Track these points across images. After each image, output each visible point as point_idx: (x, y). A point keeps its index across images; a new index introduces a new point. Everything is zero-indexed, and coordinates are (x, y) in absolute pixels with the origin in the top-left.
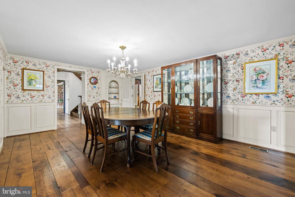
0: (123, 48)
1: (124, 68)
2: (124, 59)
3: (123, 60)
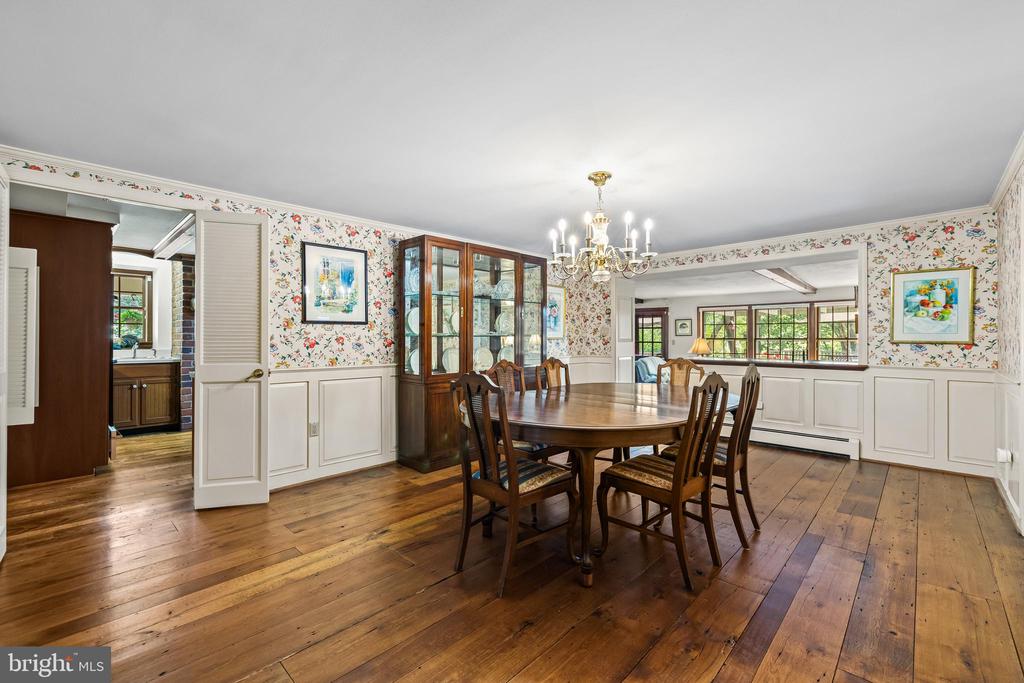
0: (599, 178)
2: (604, 217)
3: (601, 220)
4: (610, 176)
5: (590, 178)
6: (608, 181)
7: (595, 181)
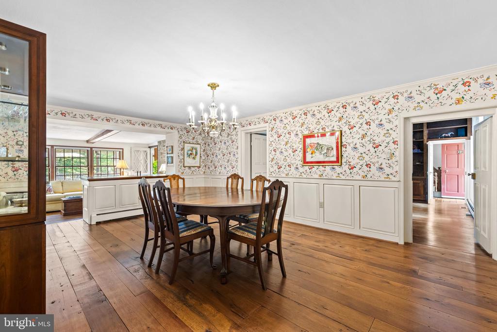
0: (213, 86)
1: (215, 121)
2: (215, 105)
3: (213, 106)
4: (218, 86)
5: (209, 86)
6: (217, 88)
7: (211, 87)
